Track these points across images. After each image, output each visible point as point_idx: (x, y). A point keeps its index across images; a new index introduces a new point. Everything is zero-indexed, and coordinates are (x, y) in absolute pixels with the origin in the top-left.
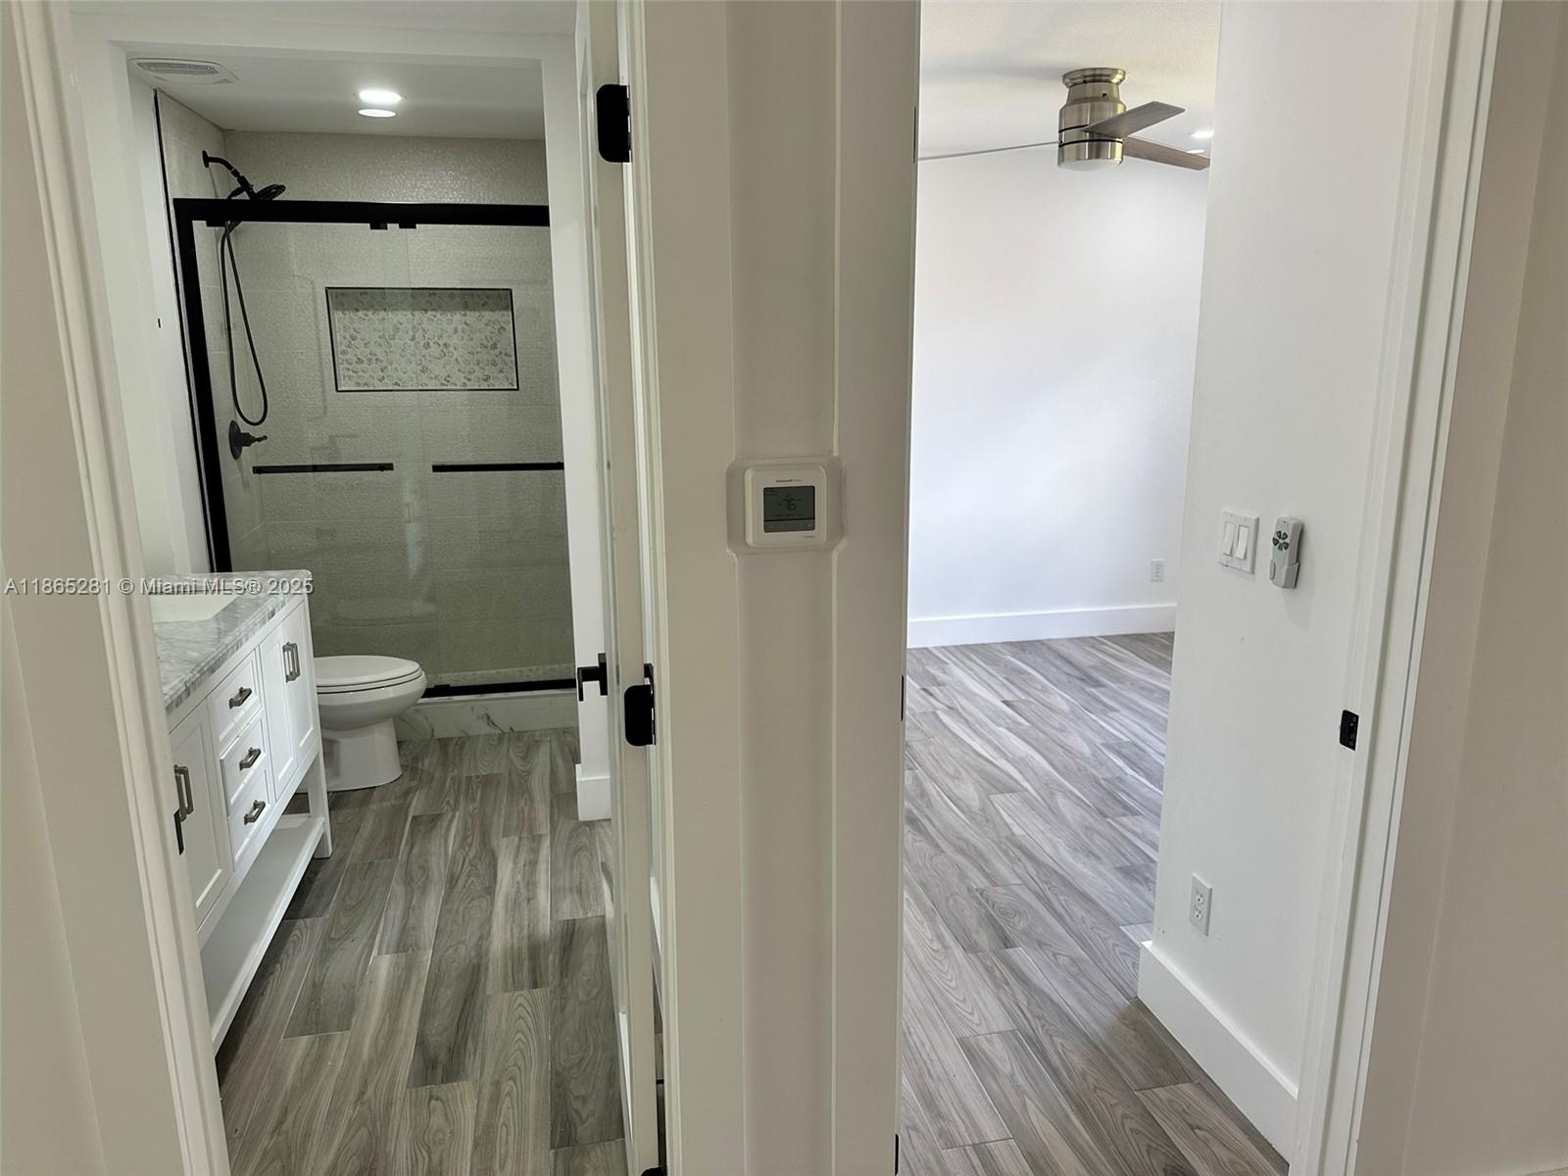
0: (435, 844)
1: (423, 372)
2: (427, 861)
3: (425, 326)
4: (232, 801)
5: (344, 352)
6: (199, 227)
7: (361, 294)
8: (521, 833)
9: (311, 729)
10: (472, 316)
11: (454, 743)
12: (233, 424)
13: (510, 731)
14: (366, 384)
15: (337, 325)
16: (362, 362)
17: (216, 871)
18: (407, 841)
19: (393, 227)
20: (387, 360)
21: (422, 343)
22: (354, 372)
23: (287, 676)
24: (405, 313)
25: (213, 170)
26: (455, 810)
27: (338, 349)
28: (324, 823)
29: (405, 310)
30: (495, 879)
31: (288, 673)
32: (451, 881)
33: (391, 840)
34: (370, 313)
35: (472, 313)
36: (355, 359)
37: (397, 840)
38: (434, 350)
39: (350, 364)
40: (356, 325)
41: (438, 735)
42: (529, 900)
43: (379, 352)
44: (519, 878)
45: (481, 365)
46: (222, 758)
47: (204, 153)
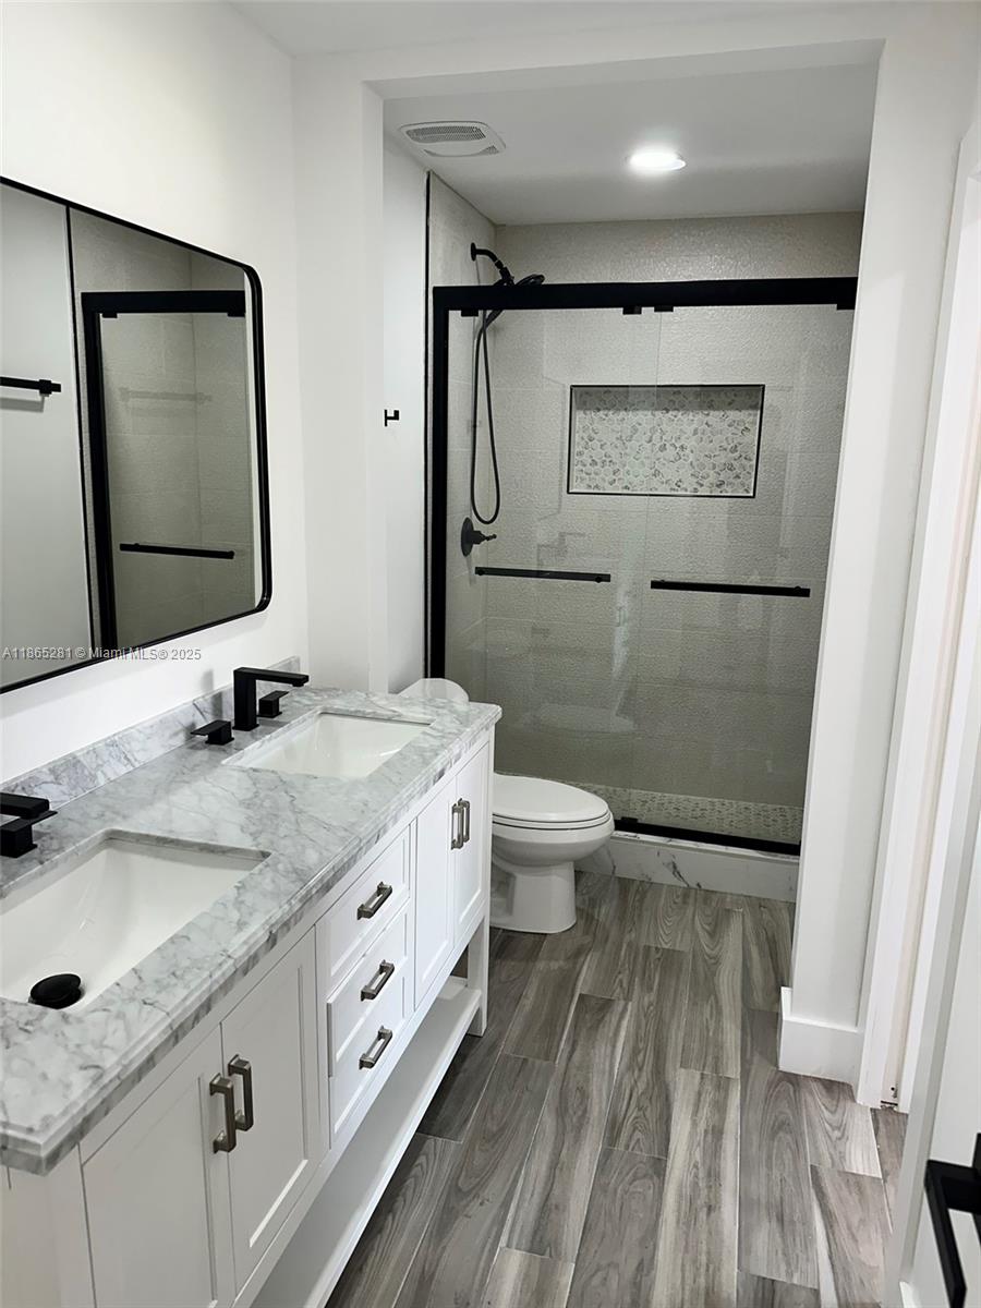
0: (600, 1051)
1: (655, 475)
2: (587, 1080)
3: (664, 427)
4: (338, 1055)
5: (580, 454)
6: (455, 316)
7: (605, 392)
8: (704, 1069)
9: (479, 891)
10: (714, 417)
11: (635, 887)
12: (468, 522)
13: (695, 886)
14: (597, 487)
15: (577, 425)
16: (596, 464)
17: (299, 1163)
18: (568, 1039)
19: (648, 311)
20: (621, 462)
21: (658, 445)
22: (587, 474)
23: (453, 842)
24: (646, 412)
25: (480, 265)
26: (627, 999)
27: (576, 449)
28: (481, 998)
29: (645, 409)
30: (667, 1149)
31: (456, 838)
32: (613, 1128)
33: (551, 1029)
34: (611, 413)
35: (717, 413)
36: (590, 461)
37: (558, 1029)
38: (671, 453)
39: (585, 465)
40: (595, 426)
41: (619, 873)
42: (710, 1209)
43: (614, 454)
44: (698, 1156)
45: (717, 470)
46: (330, 1001)
47: (473, 245)
